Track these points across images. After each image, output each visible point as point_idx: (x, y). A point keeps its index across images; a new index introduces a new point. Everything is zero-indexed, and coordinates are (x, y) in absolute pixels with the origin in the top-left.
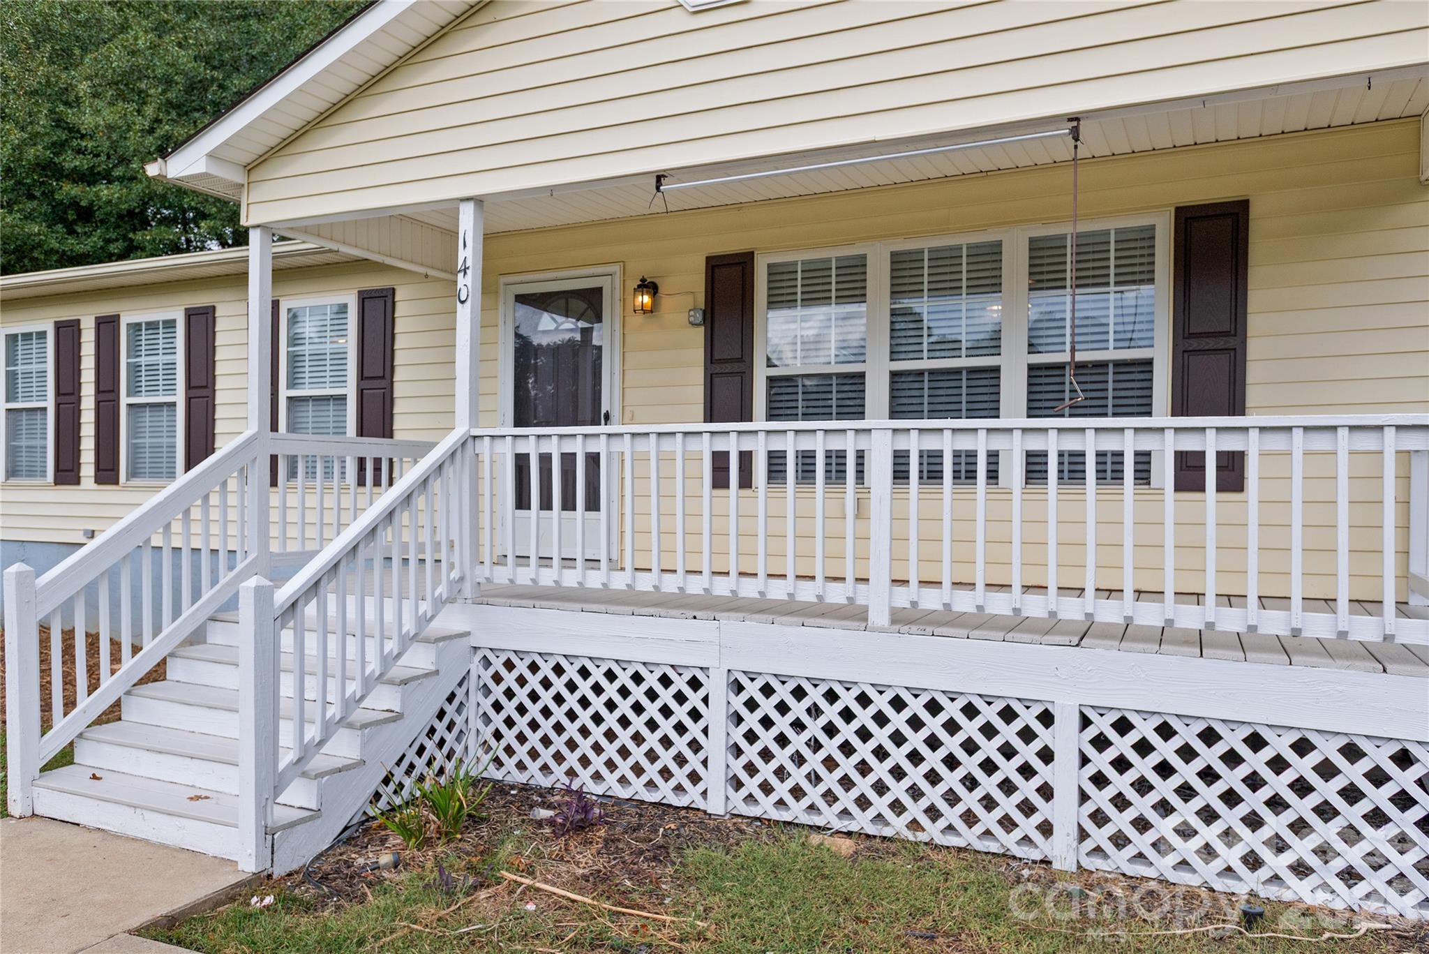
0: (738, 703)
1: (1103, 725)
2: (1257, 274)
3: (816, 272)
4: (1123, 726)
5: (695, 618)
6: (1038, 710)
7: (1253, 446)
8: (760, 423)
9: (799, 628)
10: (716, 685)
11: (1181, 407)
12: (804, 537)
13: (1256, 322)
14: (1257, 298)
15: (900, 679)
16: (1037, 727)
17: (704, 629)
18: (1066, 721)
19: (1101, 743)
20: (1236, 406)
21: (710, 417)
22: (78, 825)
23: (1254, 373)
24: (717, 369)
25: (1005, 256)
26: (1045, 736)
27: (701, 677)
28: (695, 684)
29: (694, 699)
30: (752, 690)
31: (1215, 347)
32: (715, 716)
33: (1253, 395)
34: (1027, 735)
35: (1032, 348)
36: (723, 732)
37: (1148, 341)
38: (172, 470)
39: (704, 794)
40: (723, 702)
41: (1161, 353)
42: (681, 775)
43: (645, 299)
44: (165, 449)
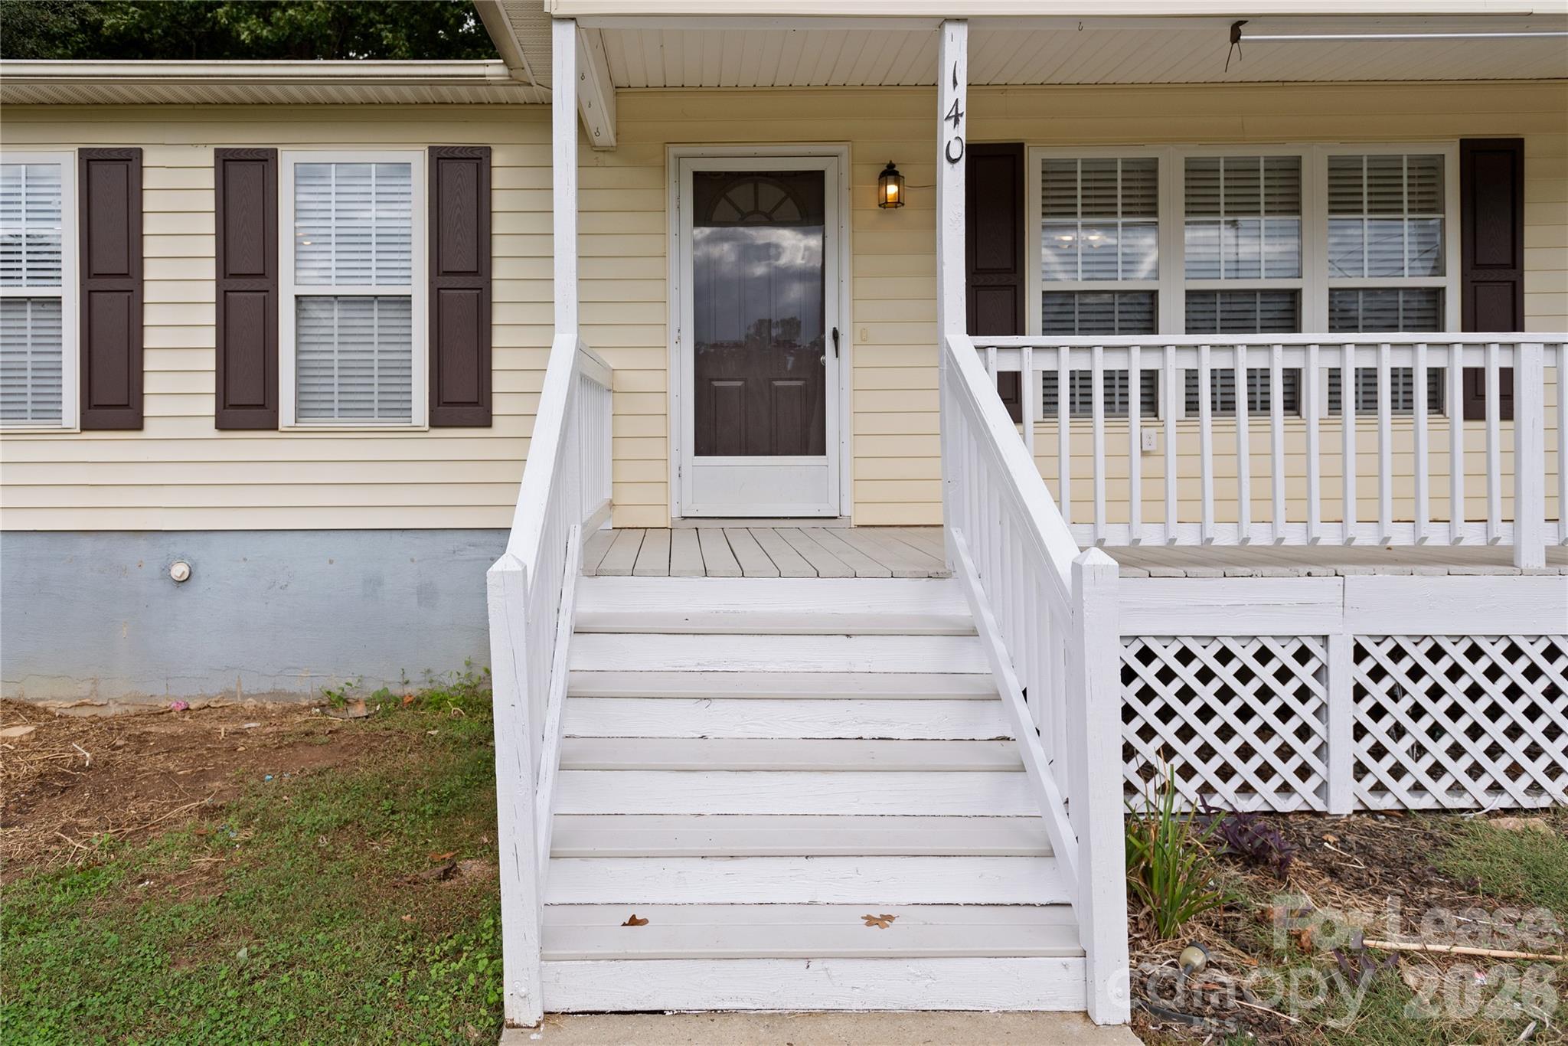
0: (1360, 672)
2: (1532, 211)
3: (1100, 175)
5: (1309, 574)
9: (1443, 578)
10: (1340, 657)
13: (1531, 258)
14: (1532, 234)
17: (1323, 587)
22: (662, 1012)
23: (1530, 304)
25: (1304, 172)
28: (1304, 656)
29: (1303, 674)
30: (1379, 656)
31: (1498, 279)
32: (1334, 693)
33: (1529, 326)
36: (1345, 712)
37: (1439, 270)
38: (50, 409)
39: (1321, 790)
40: (1345, 673)
41: (1452, 283)
42: (1286, 771)
43: (892, 190)
44: (29, 373)
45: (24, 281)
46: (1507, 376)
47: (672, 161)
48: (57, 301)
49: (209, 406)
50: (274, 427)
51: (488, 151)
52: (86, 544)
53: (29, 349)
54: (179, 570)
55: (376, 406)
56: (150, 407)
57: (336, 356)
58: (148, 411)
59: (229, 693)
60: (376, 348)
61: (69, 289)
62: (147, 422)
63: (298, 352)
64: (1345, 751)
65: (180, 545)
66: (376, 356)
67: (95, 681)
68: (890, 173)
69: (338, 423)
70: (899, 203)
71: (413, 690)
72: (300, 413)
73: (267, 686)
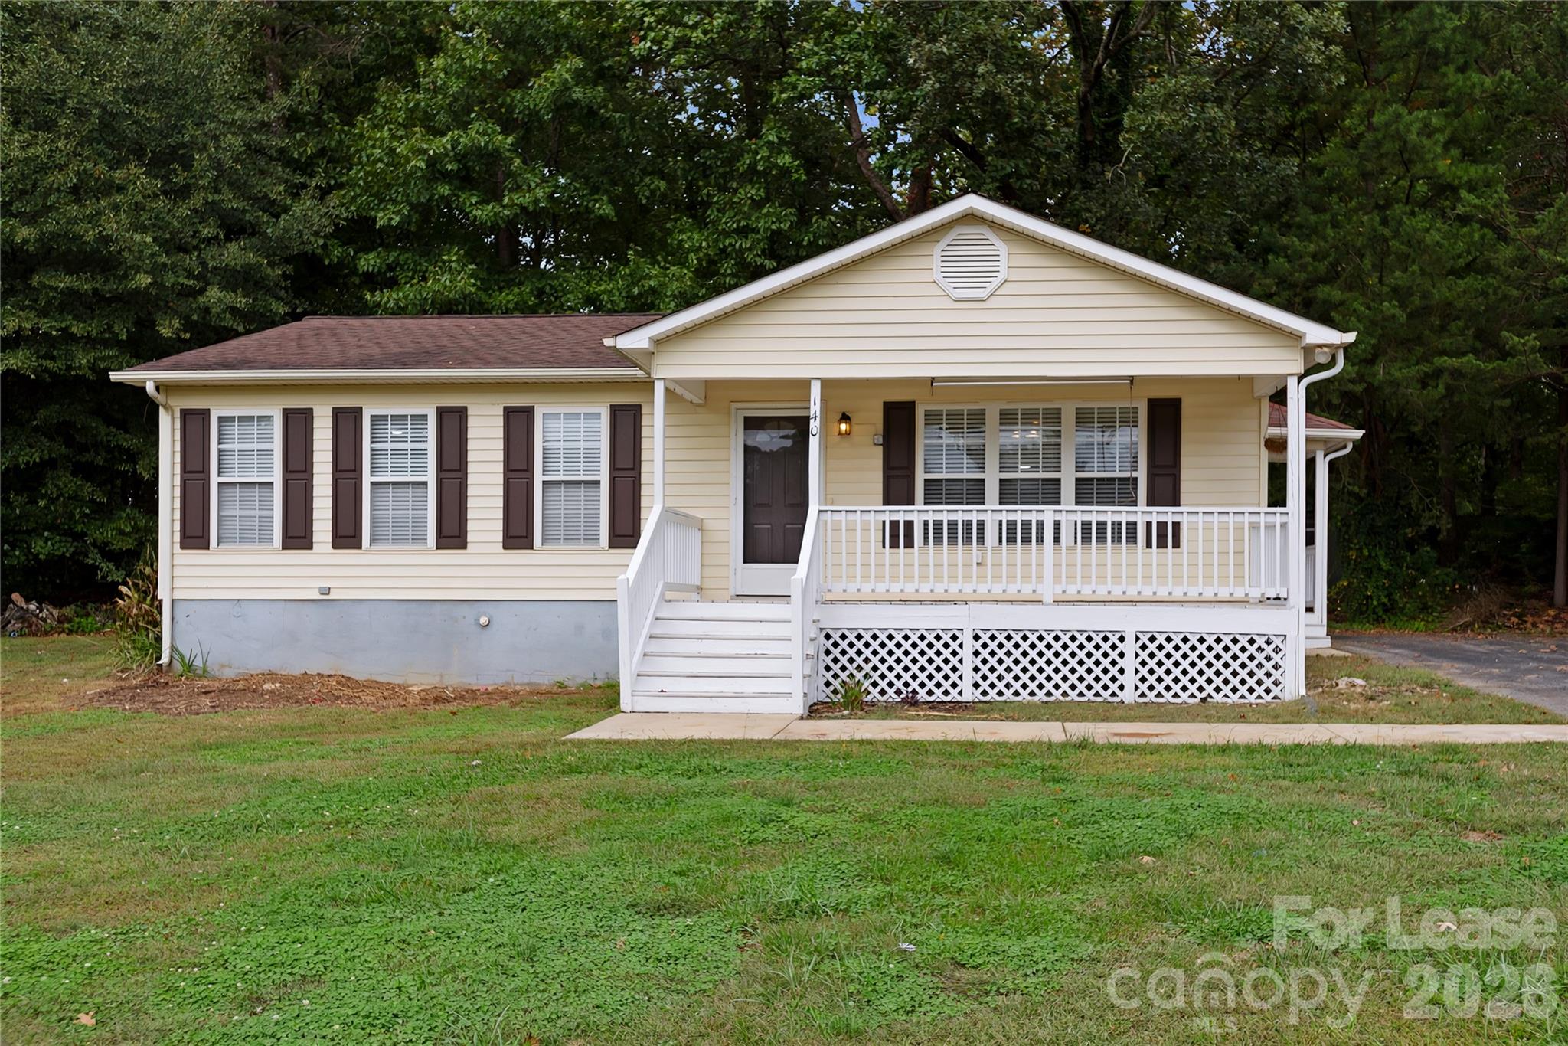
0: (978, 645)
1: (1145, 639)
3: (955, 415)
4: (1152, 639)
5: (955, 604)
6: (1118, 635)
7: (1184, 520)
8: (920, 505)
10: (967, 638)
11: (1151, 502)
12: (939, 565)
13: (1186, 461)
15: (1057, 626)
16: (1118, 643)
18: (1130, 638)
19: (1144, 647)
20: (1176, 502)
21: (886, 502)
23: (1184, 486)
24: (892, 473)
25: (1063, 416)
26: (1121, 647)
27: (958, 634)
28: (954, 638)
29: (954, 645)
30: (985, 638)
31: (1166, 473)
32: (966, 653)
33: (1184, 497)
34: (1114, 647)
35: (1079, 468)
36: (970, 661)
37: (1135, 468)
38: (420, 537)
39: (960, 693)
40: (970, 645)
41: (1142, 475)
42: (946, 685)
43: (843, 427)
44: (410, 520)
45: (409, 474)
46: (1176, 526)
47: (733, 411)
48: (425, 483)
49: (500, 537)
50: (532, 548)
51: (640, 406)
52: (438, 606)
53: (410, 507)
54: (483, 620)
55: (582, 537)
56: (470, 538)
57: (562, 512)
58: (469, 539)
59: (508, 684)
60: (582, 507)
61: (431, 477)
62: (469, 545)
63: (543, 510)
64: (970, 677)
65: (483, 607)
66: (582, 512)
67: (441, 676)
68: (845, 418)
69: (562, 545)
70: (848, 434)
71: (599, 683)
72: (544, 541)
73: (526, 680)
